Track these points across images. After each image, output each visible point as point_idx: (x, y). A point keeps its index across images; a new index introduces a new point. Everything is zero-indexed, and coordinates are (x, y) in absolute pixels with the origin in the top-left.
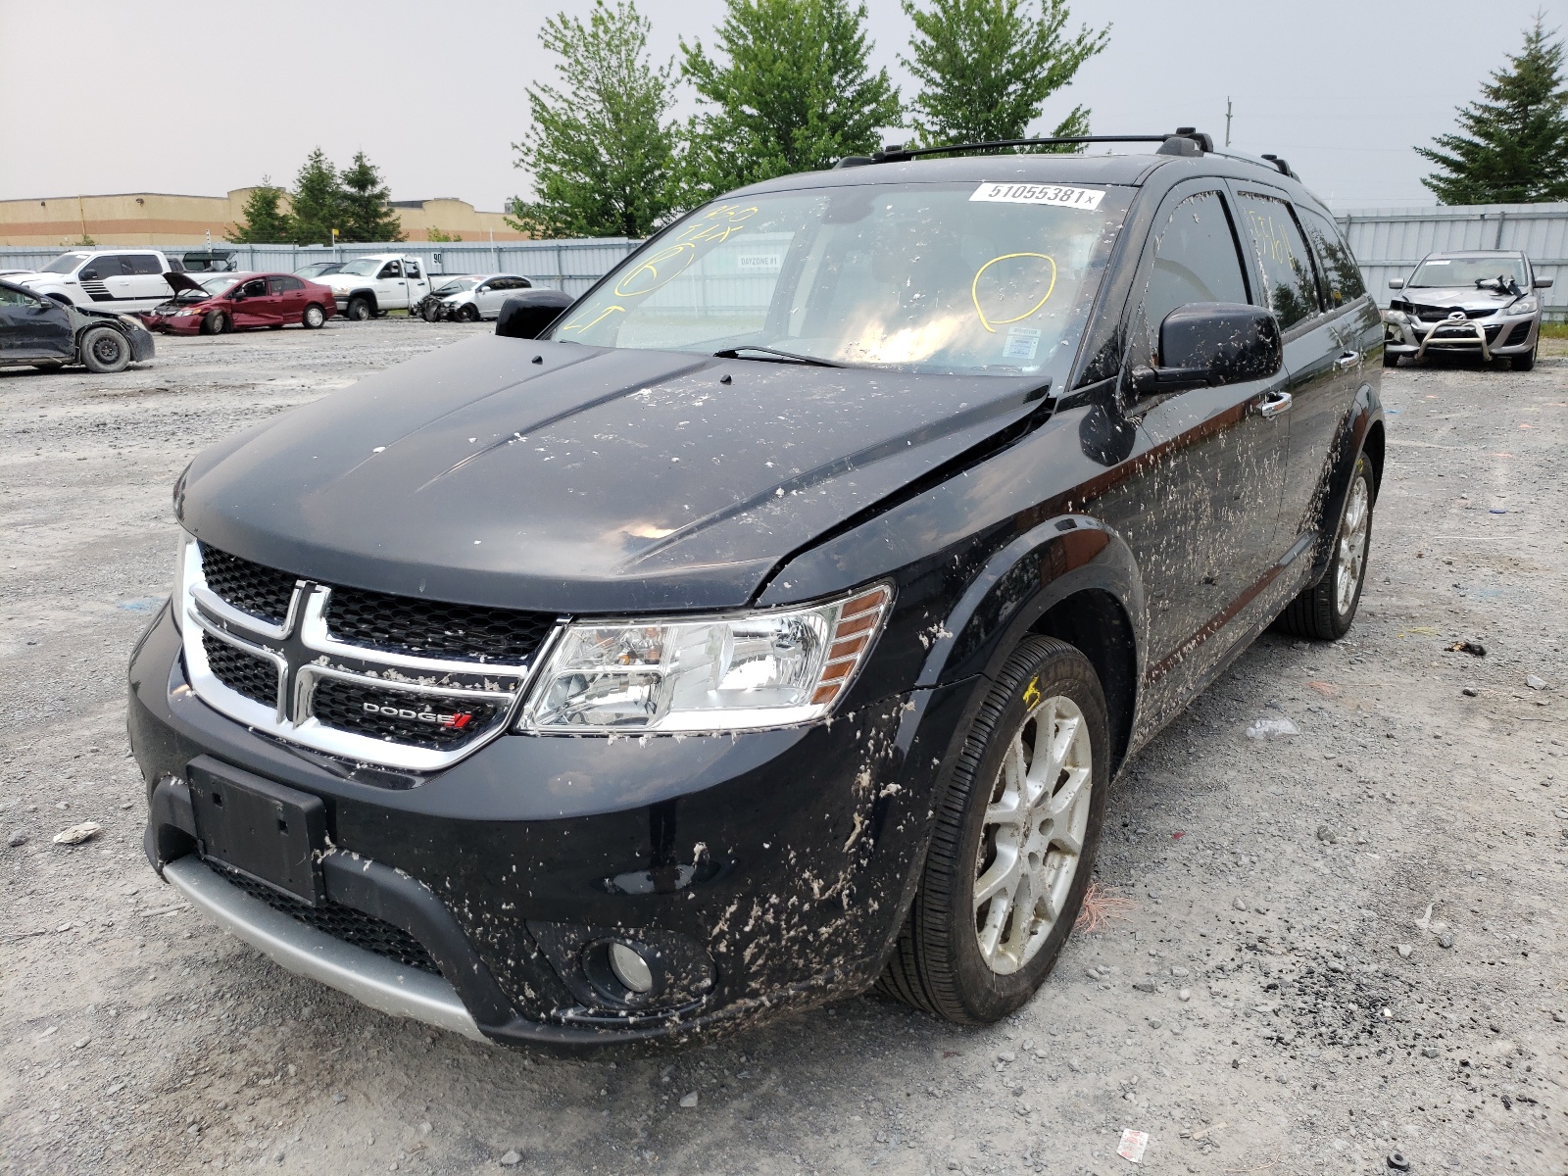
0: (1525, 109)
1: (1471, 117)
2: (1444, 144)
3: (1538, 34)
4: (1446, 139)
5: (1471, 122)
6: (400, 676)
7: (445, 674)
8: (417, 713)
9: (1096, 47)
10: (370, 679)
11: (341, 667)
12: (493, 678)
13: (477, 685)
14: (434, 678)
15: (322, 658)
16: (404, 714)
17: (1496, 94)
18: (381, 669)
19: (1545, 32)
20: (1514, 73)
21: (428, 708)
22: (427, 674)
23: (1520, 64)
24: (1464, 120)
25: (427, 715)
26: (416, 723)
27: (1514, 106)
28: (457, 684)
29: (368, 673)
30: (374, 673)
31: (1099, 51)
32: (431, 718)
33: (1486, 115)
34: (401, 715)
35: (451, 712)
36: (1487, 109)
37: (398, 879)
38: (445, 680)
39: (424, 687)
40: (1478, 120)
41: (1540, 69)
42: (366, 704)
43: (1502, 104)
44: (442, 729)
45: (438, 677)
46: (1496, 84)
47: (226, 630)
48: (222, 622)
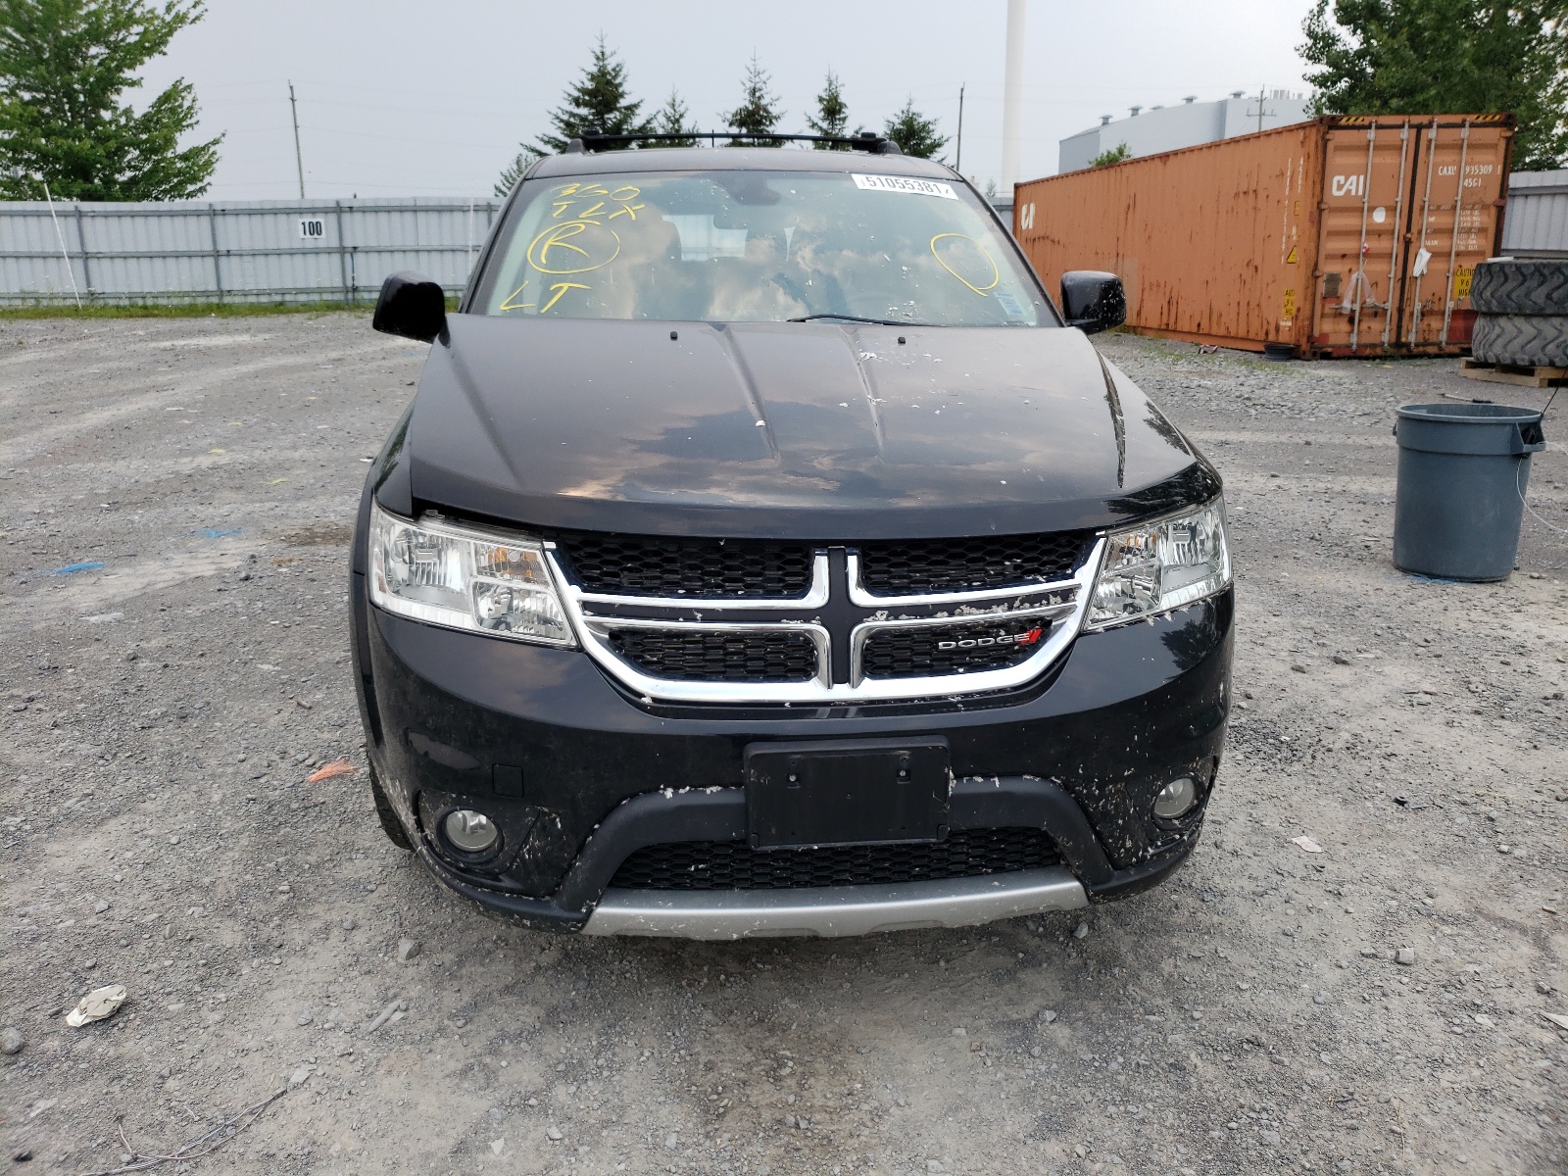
0: (602, 118)
1: (562, 121)
2: (547, 143)
3: (603, 53)
4: (546, 139)
5: (562, 125)
6: (974, 610)
7: (1015, 598)
8: (995, 638)
9: (192, 16)
10: (942, 619)
11: (904, 616)
12: (1055, 593)
13: (1044, 602)
14: (1006, 605)
15: (878, 613)
16: (984, 642)
17: (577, 102)
18: (951, 608)
19: (608, 53)
20: (590, 85)
21: (1002, 633)
22: (999, 602)
23: (593, 78)
24: (556, 121)
25: (1004, 638)
26: (997, 647)
27: (593, 114)
28: (1027, 605)
29: (939, 614)
30: (945, 614)
31: (193, 21)
32: (1009, 640)
33: (572, 120)
34: (980, 644)
35: (1023, 630)
36: (572, 115)
37: (1029, 784)
38: (1017, 603)
39: (1000, 613)
40: (568, 124)
41: (609, 83)
42: (940, 644)
43: (584, 111)
44: (1016, 647)
45: (1010, 602)
46: (576, 94)
47: (704, 620)
48: (688, 615)
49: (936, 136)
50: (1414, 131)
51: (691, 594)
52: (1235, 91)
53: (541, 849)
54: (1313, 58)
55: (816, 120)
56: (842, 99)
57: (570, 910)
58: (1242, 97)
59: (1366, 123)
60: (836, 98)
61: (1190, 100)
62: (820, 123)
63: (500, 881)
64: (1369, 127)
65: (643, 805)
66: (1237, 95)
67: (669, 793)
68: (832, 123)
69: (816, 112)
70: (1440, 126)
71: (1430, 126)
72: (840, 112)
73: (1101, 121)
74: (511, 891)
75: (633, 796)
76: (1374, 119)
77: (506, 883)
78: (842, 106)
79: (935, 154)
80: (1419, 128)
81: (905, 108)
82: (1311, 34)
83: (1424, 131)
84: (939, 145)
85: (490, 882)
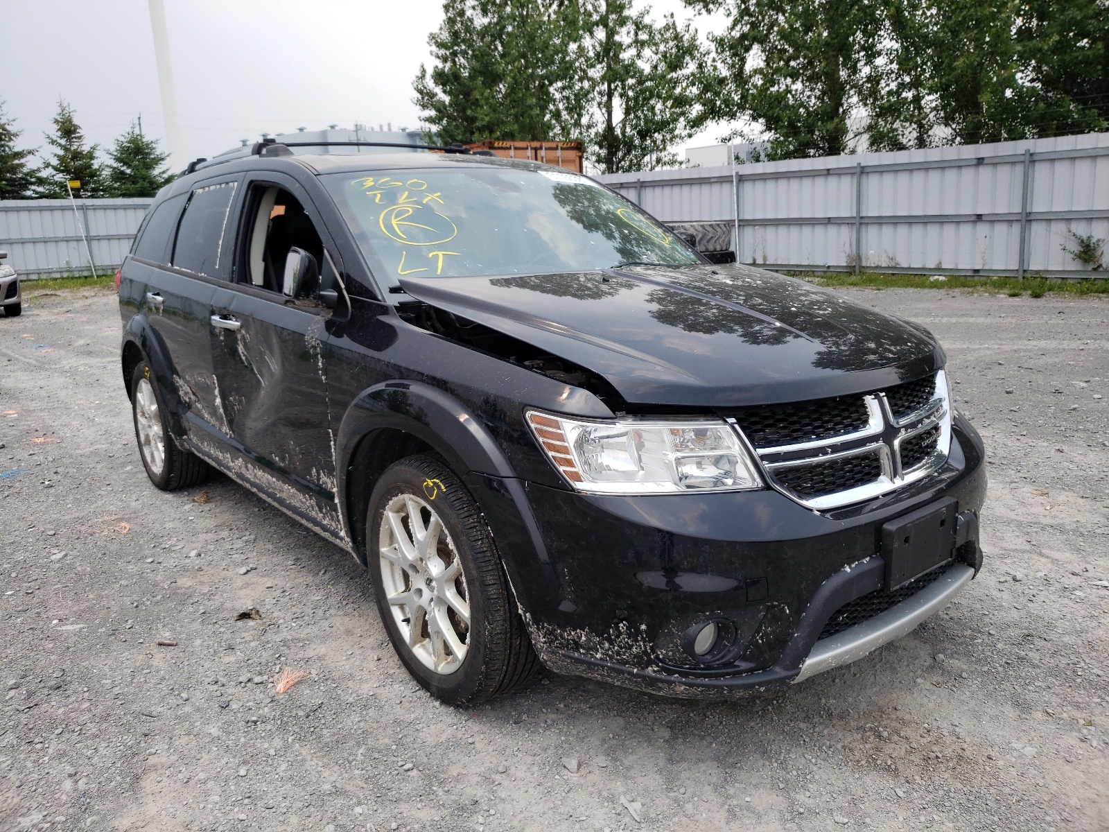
6: (927, 420)
8: (934, 435)
11: (909, 430)
15: (902, 430)
18: (921, 421)
21: (934, 431)
29: (919, 426)
34: (931, 440)
42: (922, 443)
47: (832, 453)
48: (822, 451)
49: (158, 152)
50: (534, 151)
51: (819, 437)
52: (331, 124)
53: (773, 632)
54: (424, 106)
55: (55, 138)
56: (75, 121)
57: (791, 670)
58: (336, 128)
59: (508, 146)
60: (70, 121)
61: (301, 130)
62: (59, 141)
63: (738, 666)
64: (510, 148)
65: (833, 582)
66: (332, 127)
67: (848, 569)
68: (69, 139)
69: (54, 130)
70: (546, 149)
71: (541, 148)
72: (75, 132)
73: (241, 144)
74: (747, 671)
75: (827, 577)
76: (512, 143)
77: (744, 665)
78: (76, 127)
79: (160, 166)
80: (536, 149)
81: (130, 130)
82: (421, 92)
83: (538, 151)
84: (163, 159)
85: (729, 670)
